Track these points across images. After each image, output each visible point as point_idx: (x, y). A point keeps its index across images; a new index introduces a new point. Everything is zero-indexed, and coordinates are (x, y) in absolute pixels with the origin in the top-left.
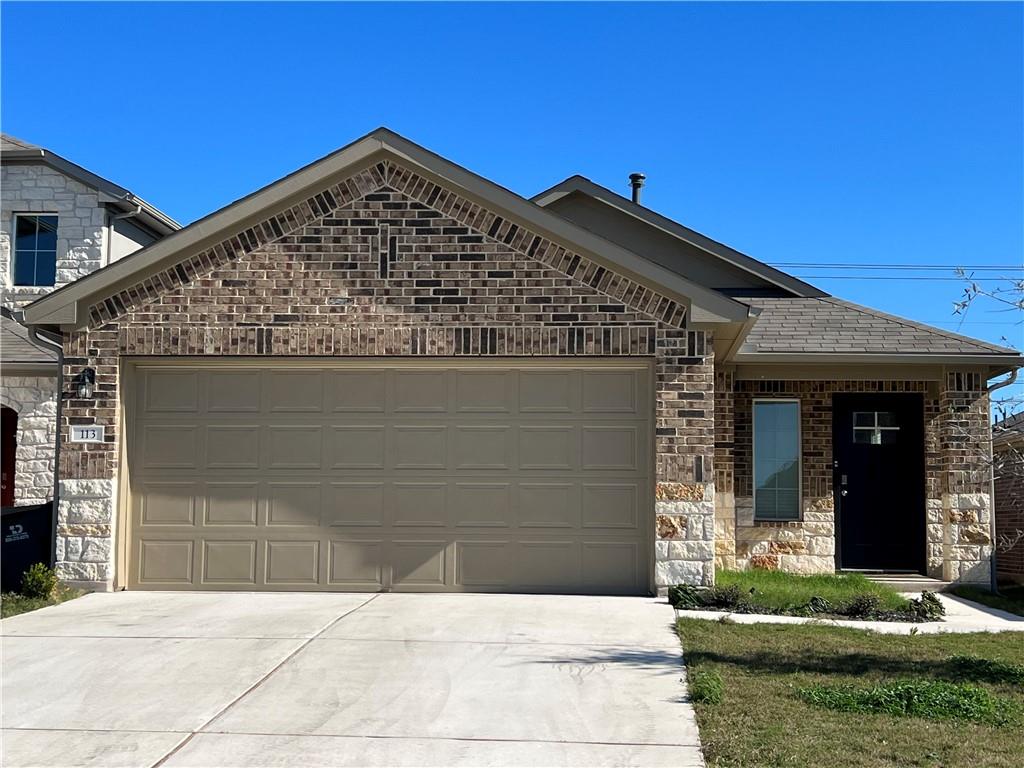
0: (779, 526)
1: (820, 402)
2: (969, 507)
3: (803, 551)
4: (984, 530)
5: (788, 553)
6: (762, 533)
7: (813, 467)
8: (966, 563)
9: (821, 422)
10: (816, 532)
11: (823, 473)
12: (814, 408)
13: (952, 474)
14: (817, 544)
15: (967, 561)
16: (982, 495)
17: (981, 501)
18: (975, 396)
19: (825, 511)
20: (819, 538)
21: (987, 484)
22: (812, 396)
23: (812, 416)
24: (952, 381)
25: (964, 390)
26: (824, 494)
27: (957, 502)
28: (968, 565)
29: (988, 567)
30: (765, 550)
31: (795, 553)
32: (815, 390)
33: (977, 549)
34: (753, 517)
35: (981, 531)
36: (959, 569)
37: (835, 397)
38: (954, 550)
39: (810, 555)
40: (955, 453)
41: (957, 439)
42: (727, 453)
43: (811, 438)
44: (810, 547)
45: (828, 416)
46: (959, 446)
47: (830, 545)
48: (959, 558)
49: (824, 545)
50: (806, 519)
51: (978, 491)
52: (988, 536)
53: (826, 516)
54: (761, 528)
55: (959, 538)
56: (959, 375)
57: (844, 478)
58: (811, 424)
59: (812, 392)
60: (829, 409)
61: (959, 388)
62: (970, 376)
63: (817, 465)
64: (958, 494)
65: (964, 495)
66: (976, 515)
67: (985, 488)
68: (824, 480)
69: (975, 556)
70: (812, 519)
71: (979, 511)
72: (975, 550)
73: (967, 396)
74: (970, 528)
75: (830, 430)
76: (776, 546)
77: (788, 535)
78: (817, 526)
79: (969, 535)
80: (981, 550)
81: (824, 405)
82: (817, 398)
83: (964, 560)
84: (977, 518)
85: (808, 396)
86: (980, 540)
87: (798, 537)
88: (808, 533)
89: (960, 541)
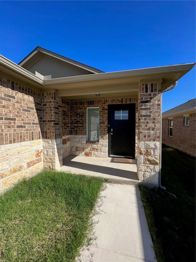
0: (92, 144)
1: (104, 107)
2: (149, 147)
3: (99, 151)
4: (156, 158)
5: (95, 151)
6: (88, 145)
7: (102, 127)
8: (147, 173)
9: (104, 113)
10: (103, 145)
11: (105, 128)
12: (102, 109)
13: (141, 132)
14: (102, 149)
15: (147, 172)
16: (156, 142)
17: (155, 145)
18: (155, 95)
19: (105, 139)
20: (103, 147)
21: (159, 137)
22: (102, 106)
23: (102, 112)
24: (143, 89)
25: (149, 92)
26: (105, 135)
27: (143, 145)
28: (148, 175)
29: (157, 176)
30: (89, 150)
31: (97, 151)
32: (103, 104)
33: (152, 166)
34: (86, 141)
35: (155, 159)
36: (143, 175)
37: (109, 106)
38: (141, 167)
39: (101, 152)
40: (144, 123)
41: (144, 116)
42: (52, 124)
43: (101, 118)
44: (101, 150)
45: (106, 112)
46: (145, 119)
47: (107, 149)
48: (143, 170)
49: (105, 149)
50: (100, 142)
51: (154, 140)
52: (158, 161)
53: (105, 141)
54: (88, 144)
55: (144, 161)
56: (146, 85)
57: (112, 129)
58: (101, 114)
59: (102, 105)
60: (107, 109)
61: (146, 91)
62: (152, 85)
63: (103, 126)
64: (144, 141)
65: (147, 142)
66: (152, 152)
67: (158, 139)
68: (105, 130)
69: (151, 170)
70: (101, 142)
71: (154, 150)
72: (151, 167)
73: (150, 95)
74: (149, 158)
75: (107, 116)
76: (91, 149)
77: (95, 146)
78: (103, 144)
79: (149, 161)
80: (154, 168)
81: (105, 108)
82: (103, 106)
83: (146, 171)
84: (153, 153)
85: (101, 106)
86: (154, 163)
87: (98, 147)
88: (100, 146)
89: (144, 163)
